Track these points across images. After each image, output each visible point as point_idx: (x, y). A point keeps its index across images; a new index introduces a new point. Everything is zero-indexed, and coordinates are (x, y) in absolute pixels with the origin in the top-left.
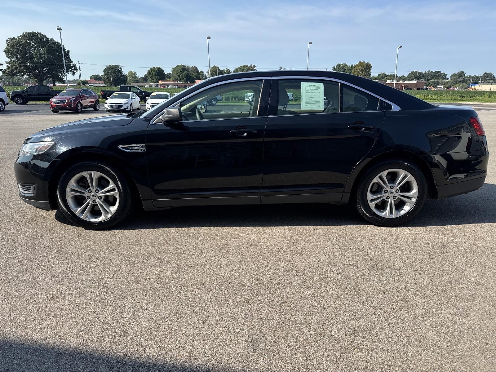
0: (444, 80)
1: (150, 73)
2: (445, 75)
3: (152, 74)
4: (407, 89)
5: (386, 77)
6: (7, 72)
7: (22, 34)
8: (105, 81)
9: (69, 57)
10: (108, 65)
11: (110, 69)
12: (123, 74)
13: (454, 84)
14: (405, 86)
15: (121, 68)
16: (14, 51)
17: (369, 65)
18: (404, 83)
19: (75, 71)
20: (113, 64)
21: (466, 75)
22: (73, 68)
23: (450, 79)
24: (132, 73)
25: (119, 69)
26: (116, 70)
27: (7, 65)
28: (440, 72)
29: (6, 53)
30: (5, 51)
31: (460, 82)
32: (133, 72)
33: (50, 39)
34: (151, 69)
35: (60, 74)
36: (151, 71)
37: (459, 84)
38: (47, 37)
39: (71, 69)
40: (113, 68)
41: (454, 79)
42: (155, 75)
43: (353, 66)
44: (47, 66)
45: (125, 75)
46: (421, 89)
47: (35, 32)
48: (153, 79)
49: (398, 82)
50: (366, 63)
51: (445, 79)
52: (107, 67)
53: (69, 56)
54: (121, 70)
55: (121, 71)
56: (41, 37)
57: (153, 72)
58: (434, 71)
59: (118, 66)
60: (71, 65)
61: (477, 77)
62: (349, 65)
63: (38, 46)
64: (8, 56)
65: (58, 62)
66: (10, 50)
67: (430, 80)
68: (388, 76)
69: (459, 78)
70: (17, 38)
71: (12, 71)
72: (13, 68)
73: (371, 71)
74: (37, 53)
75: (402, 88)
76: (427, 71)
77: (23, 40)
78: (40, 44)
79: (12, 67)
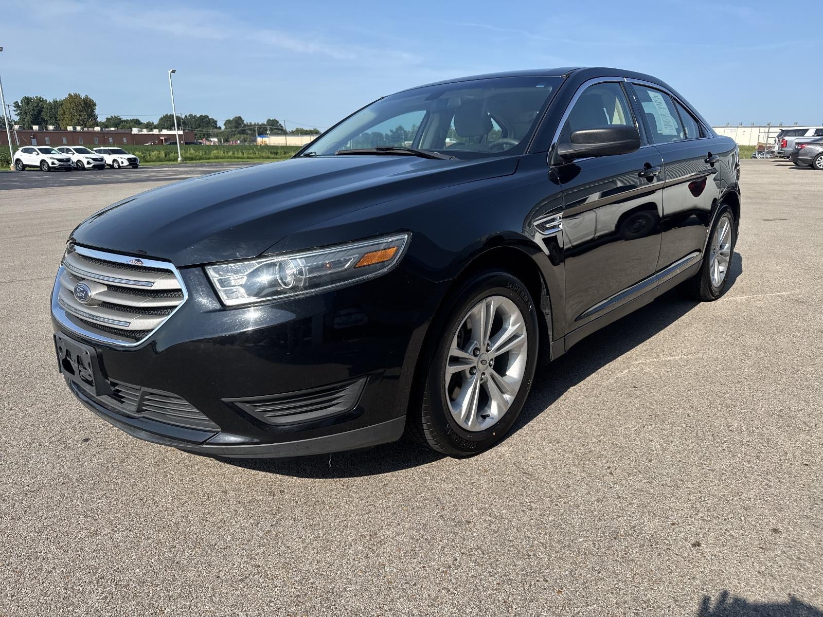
0: (216, 130)
2: (215, 122)
4: (171, 144)
5: (122, 124)
13: (232, 135)
14: (165, 139)
17: (90, 102)
18: (161, 133)
21: (245, 122)
23: (223, 128)
28: (207, 117)
31: (239, 133)
37: (239, 135)
41: (231, 128)
43: (56, 102)
46: (192, 143)
49: (150, 131)
50: (83, 97)
51: (216, 128)
58: (198, 116)
61: (260, 125)
62: (50, 99)
67: (196, 128)
68: (125, 121)
69: (236, 127)
73: (97, 112)
75: (161, 142)
76: (187, 115)
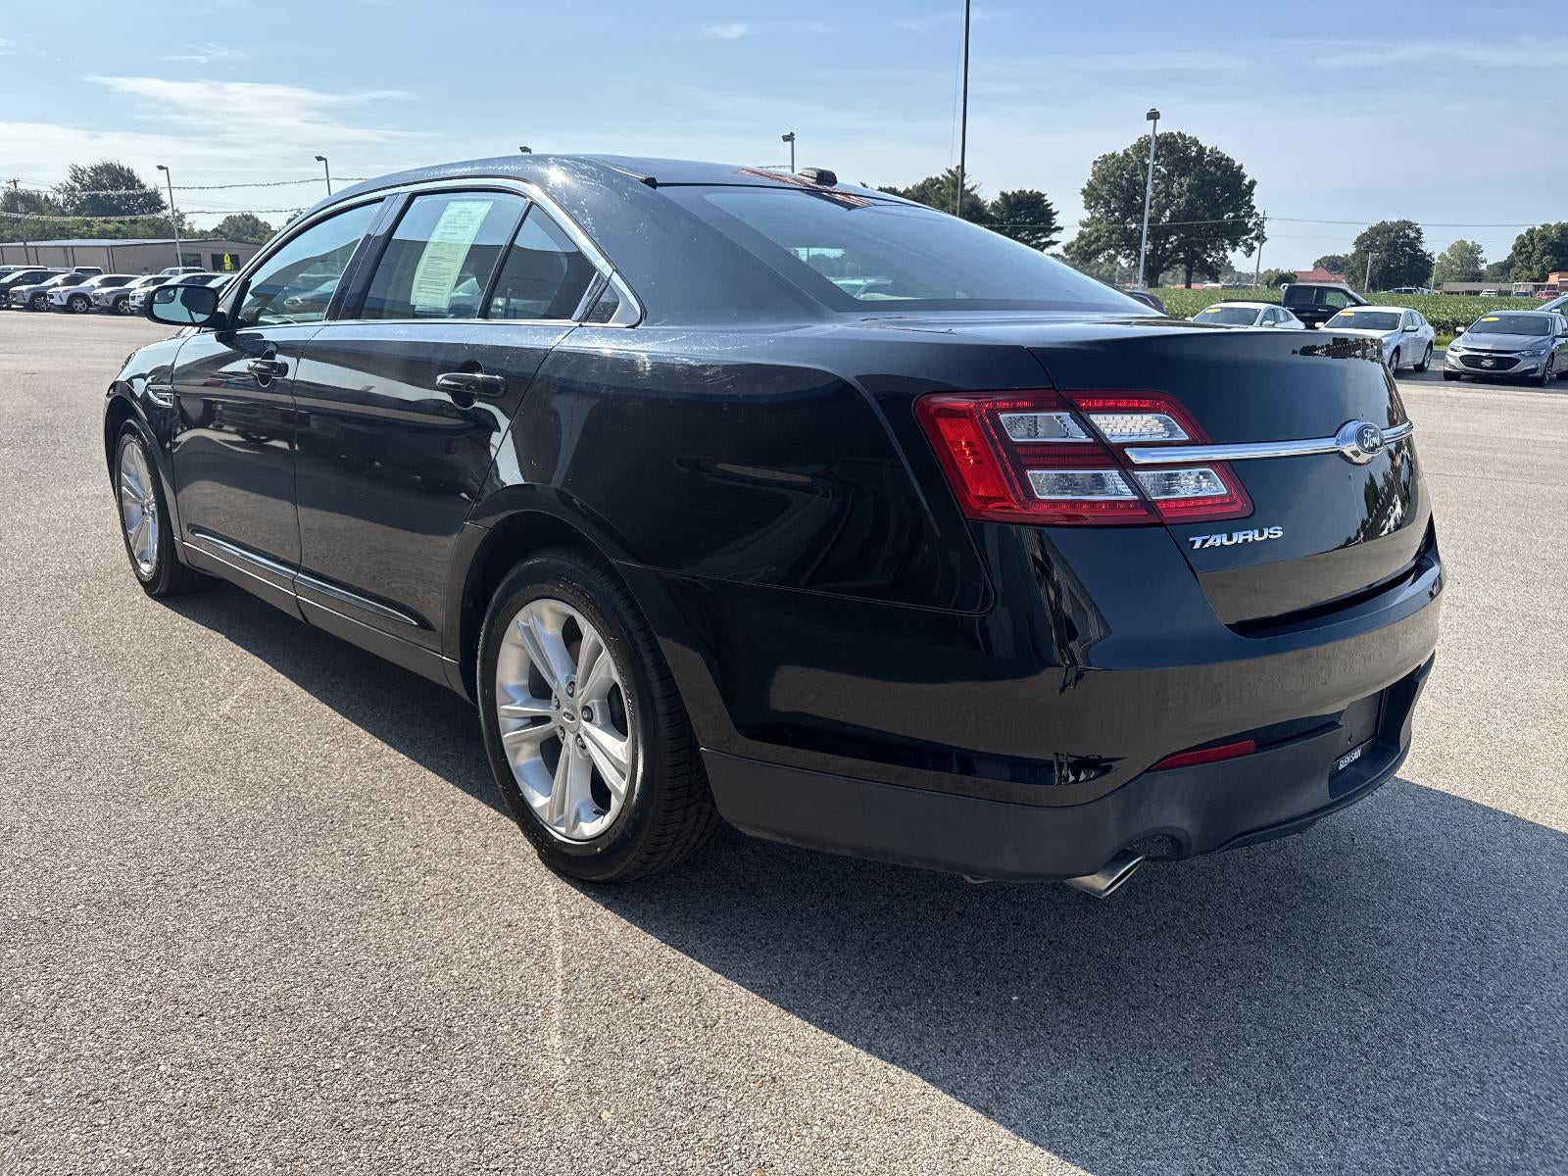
1: (1526, 246)
3: (1530, 249)
6: (1074, 249)
7: (1135, 142)
8: (1352, 273)
9: (1250, 200)
10: (1375, 222)
11: (1378, 234)
12: (1422, 251)
15: (1418, 231)
16: (1104, 191)
19: (1256, 244)
20: (1392, 218)
22: (1253, 235)
24: (1462, 248)
25: (1412, 235)
26: (1399, 237)
27: (1081, 228)
29: (1085, 197)
30: (1084, 192)
32: (1469, 243)
33: (1208, 152)
34: (1531, 232)
35: (1213, 254)
36: (1532, 239)
38: (1201, 146)
39: (1245, 238)
40: (1391, 231)
42: (1544, 254)
44: (1181, 229)
45: (1428, 253)
47: (1172, 133)
48: (1530, 269)
52: (1371, 229)
53: (1250, 198)
54: (1418, 238)
55: (1414, 243)
56: (1184, 145)
57: (1536, 241)
59: (1410, 225)
60: (1250, 225)
63: (1171, 173)
64: (1088, 207)
65: (1213, 217)
66: (1096, 190)
70: (1122, 154)
71: (1086, 245)
72: (1092, 239)
74: (1161, 192)
77: (1135, 158)
78: (1176, 166)
79: (1090, 234)
